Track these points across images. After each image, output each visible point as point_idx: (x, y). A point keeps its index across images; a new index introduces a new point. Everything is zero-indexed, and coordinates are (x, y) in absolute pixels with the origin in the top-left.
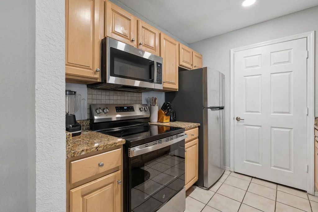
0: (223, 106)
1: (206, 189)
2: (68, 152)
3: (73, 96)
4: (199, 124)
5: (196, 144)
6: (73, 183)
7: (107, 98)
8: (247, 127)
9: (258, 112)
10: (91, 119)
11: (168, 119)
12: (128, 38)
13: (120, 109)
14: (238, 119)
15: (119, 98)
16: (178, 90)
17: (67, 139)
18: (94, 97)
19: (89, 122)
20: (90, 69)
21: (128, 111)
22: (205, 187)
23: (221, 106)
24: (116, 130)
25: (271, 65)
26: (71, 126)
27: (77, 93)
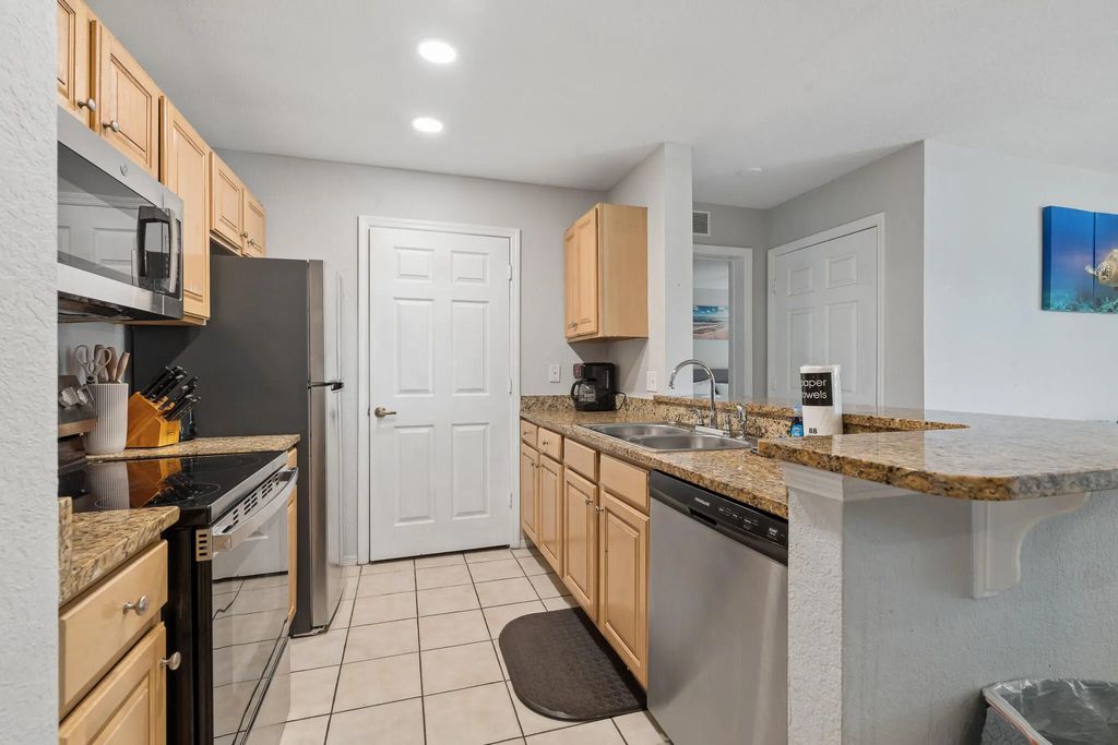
0: (342, 379)
1: (320, 633)
8: (401, 431)
9: (426, 391)
12: (66, 87)
14: (378, 414)
17: (60, 522)
22: (317, 628)
25: (451, 282)
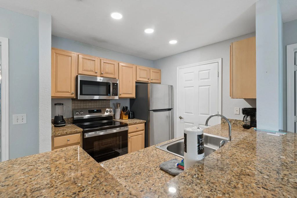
0: (172, 108)
2: (52, 133)
3: (62, 106)
4: (145, 121)
5: (142, 134)
6: (54, 146)
7: (84, 105)
8: (186, 123)
9: (192, 113)
10: (73, 118)
11: (127, 117)
12: (94, 71)
13: (91, 112)
14: (181, 118)
15: (93, 104)
16: (135, 98)
18: (76, 105)
19: (72, 119)
20: (69, 93)
21: (97, 112)
23: (170, 108)
24: (85, 124)
25: (199, 80)
26: (60, 121)
27: (64, 104)
